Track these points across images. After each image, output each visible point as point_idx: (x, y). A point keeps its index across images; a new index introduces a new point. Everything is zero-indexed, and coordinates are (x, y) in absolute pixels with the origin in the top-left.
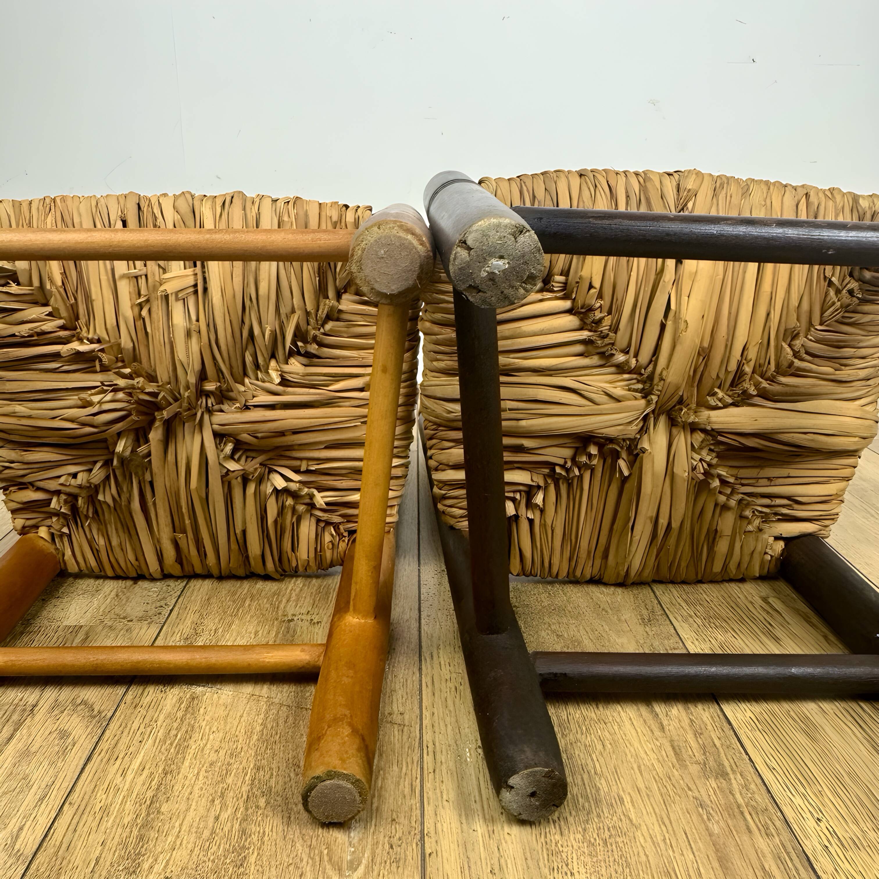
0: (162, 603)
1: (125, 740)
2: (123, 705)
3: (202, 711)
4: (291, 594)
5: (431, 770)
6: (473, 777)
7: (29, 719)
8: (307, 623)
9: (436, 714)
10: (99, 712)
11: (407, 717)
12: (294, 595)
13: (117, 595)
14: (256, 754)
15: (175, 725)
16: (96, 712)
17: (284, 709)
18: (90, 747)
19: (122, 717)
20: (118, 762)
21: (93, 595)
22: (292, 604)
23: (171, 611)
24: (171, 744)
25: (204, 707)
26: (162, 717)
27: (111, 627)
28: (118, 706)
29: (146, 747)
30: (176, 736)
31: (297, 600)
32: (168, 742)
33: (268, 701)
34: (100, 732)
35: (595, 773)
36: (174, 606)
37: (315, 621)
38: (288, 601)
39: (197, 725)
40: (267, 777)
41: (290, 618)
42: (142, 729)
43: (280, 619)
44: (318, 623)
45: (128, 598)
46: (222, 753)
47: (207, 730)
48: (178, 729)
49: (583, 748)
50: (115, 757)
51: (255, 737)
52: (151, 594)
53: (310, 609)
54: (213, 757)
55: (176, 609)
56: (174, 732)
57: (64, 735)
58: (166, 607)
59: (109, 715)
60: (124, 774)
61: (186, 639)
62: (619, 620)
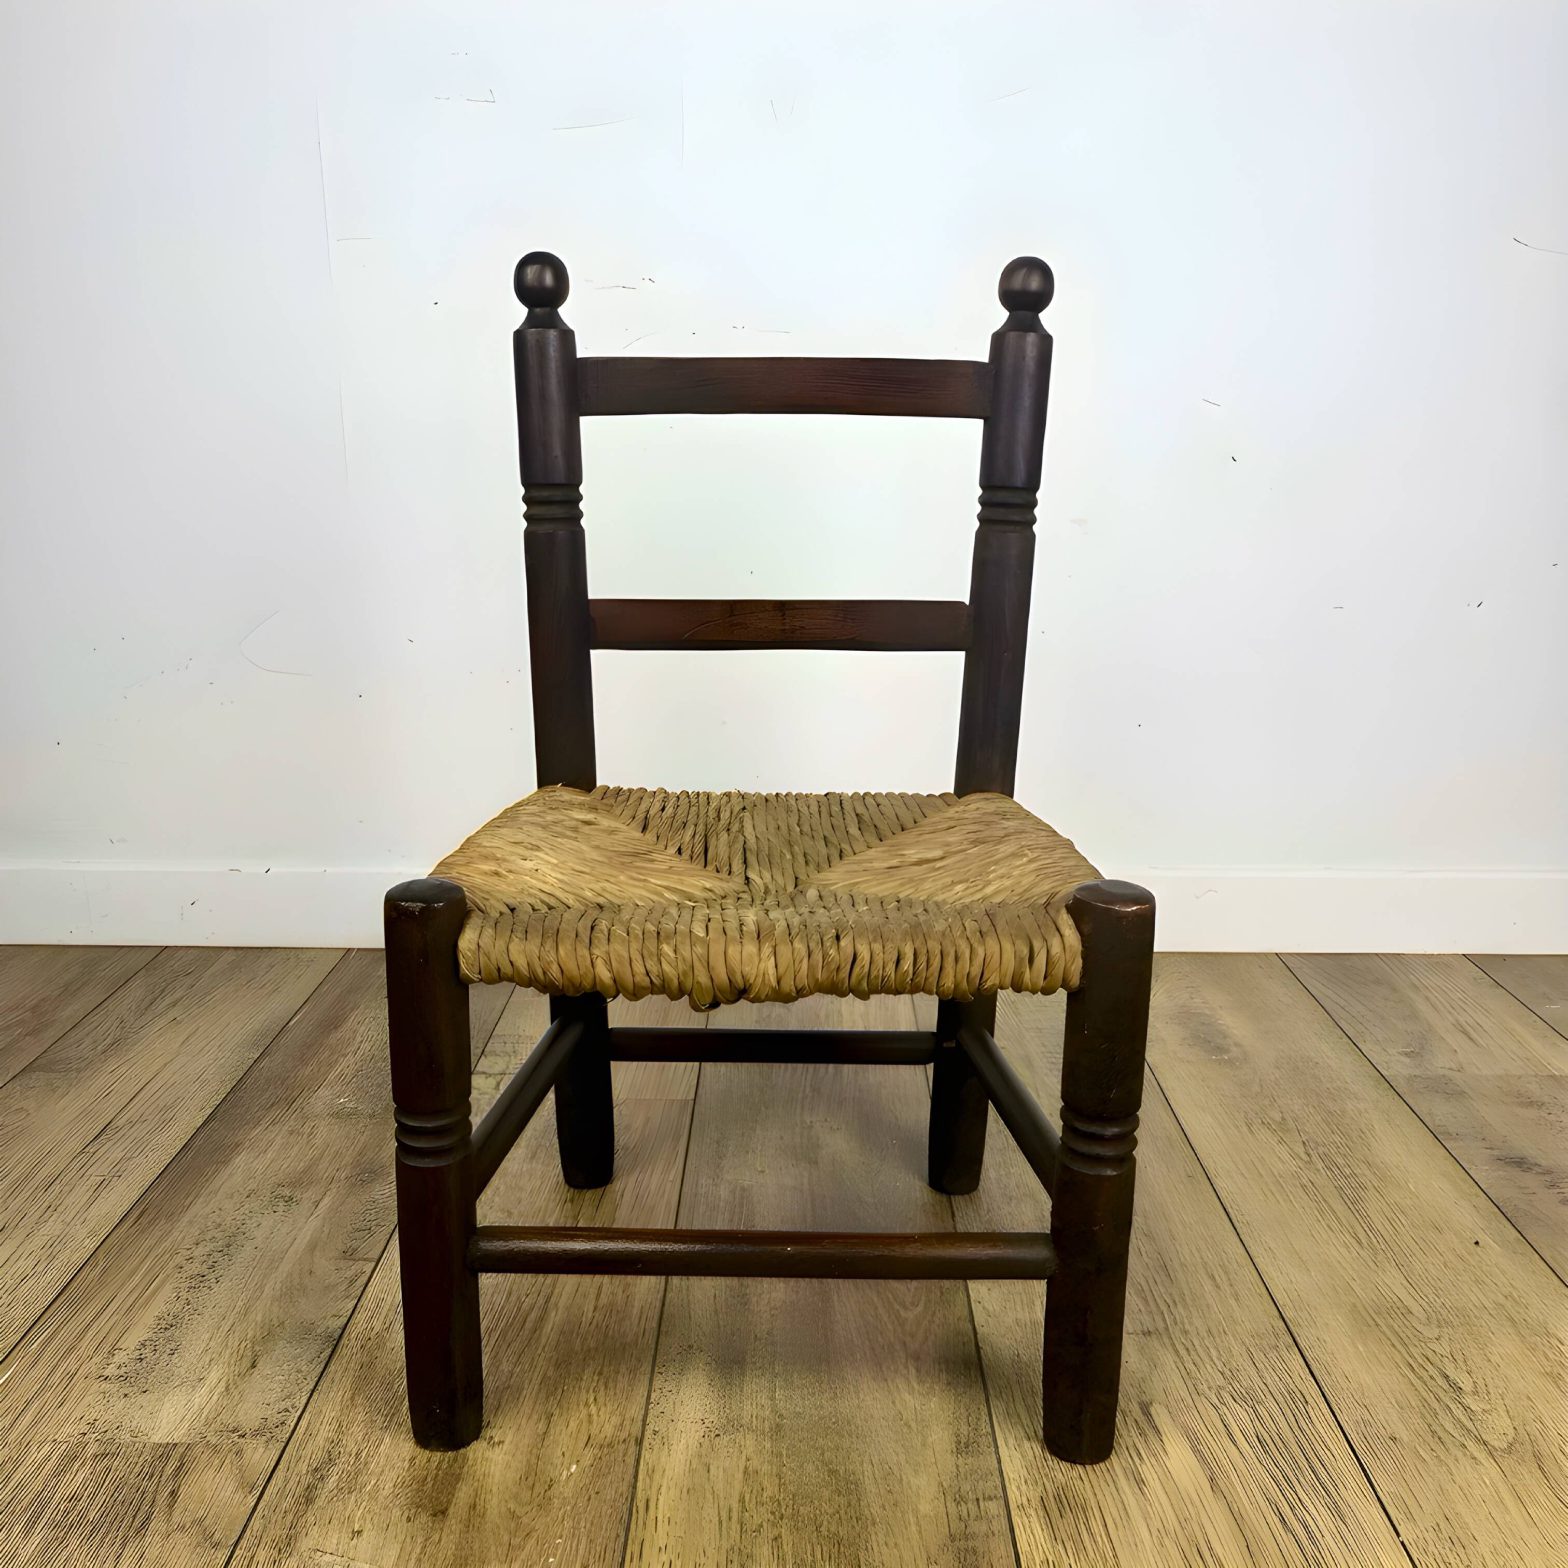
0: (288, 1403)
21: (195, 1387)
23: (299, 1417)
27: (215, 1446)
36: (305, 1407)
45: (242, 1392)
52: (273, 1386)
55: (306, 1415)
58: (293, 1411)
61: (316, 1470)
62: (924, 1445)
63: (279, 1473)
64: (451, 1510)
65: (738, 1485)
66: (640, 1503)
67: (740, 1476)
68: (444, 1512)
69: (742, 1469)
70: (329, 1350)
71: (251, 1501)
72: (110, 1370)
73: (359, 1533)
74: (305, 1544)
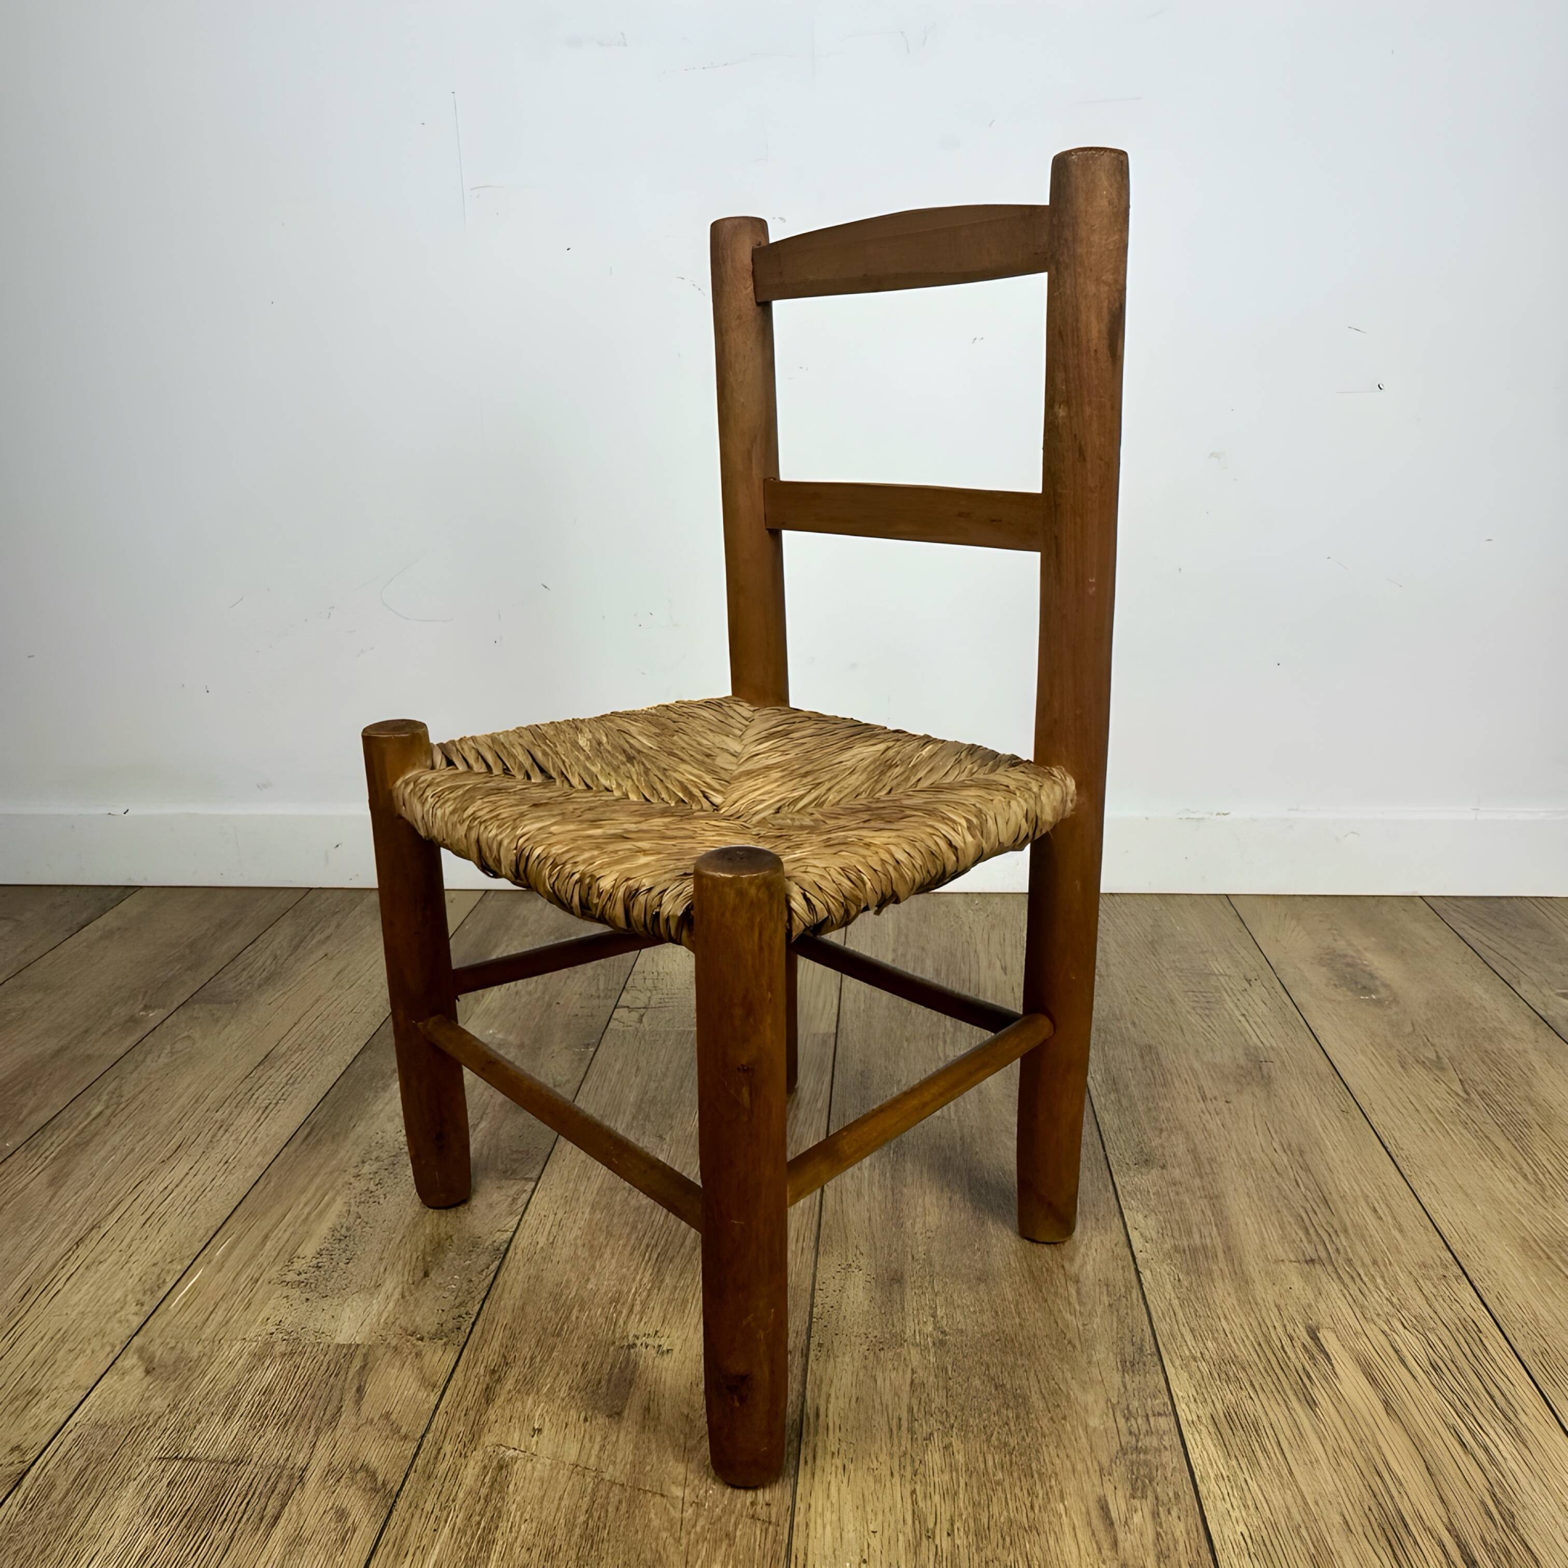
0: (463, 1310)
1: (416, 1526)
2: (412, 1475)
3: (511, 1487)
4: (634, 1299)
7: (298, 1490)
8: (653, 1352)
9: (813, 1509)
10: (384, 1484)
11: (774, 1510)
12: (638, 1302)
13: (403, 1297)
15: (478, 1508)
16: (379, 1481)
17: (616, 1489)
18: (374, 1535)
19: (413, 1491)
20: (409, 1557)
21: (372, 1294)
22: (635, 1318)
23: (474, 1324)
24: (473, 1537)
25: (513, 1482)
26: (461, 1495)
27: (396, 1348)
28: (407, 1476)
29: (441, 1540)
30: (479, 1523)
31: (642, 1312)
32: (469, 1533)
34: (384, 1513)
36: (479, 1314)
37: (664, 1346)
38: (630, 1312)
39: (505, 1509)
41: (630, 1342)
42: (436, 1511)
44: (668, 1351)
45: (417, 1300)
46: (535, 1553)
47: (517, 1519)
48: (482, 1515)
51: (577, 1531)
52: (447, 1294)
53: (658, 1328)
55: (480, 1322)
57: (342, 1514)
58: (467, 1317)
61: (493, 1373)
63: (459, 1374)
64: (627, 1412)
65: (905, 1397)
67: (906, 1388)
68: (619, 1414)
69: (909, 1381)
70: (497, 1263)
71: (434, 1399)
72: (291, 1277)
73: (540, 1430)
74: (489, 1439)
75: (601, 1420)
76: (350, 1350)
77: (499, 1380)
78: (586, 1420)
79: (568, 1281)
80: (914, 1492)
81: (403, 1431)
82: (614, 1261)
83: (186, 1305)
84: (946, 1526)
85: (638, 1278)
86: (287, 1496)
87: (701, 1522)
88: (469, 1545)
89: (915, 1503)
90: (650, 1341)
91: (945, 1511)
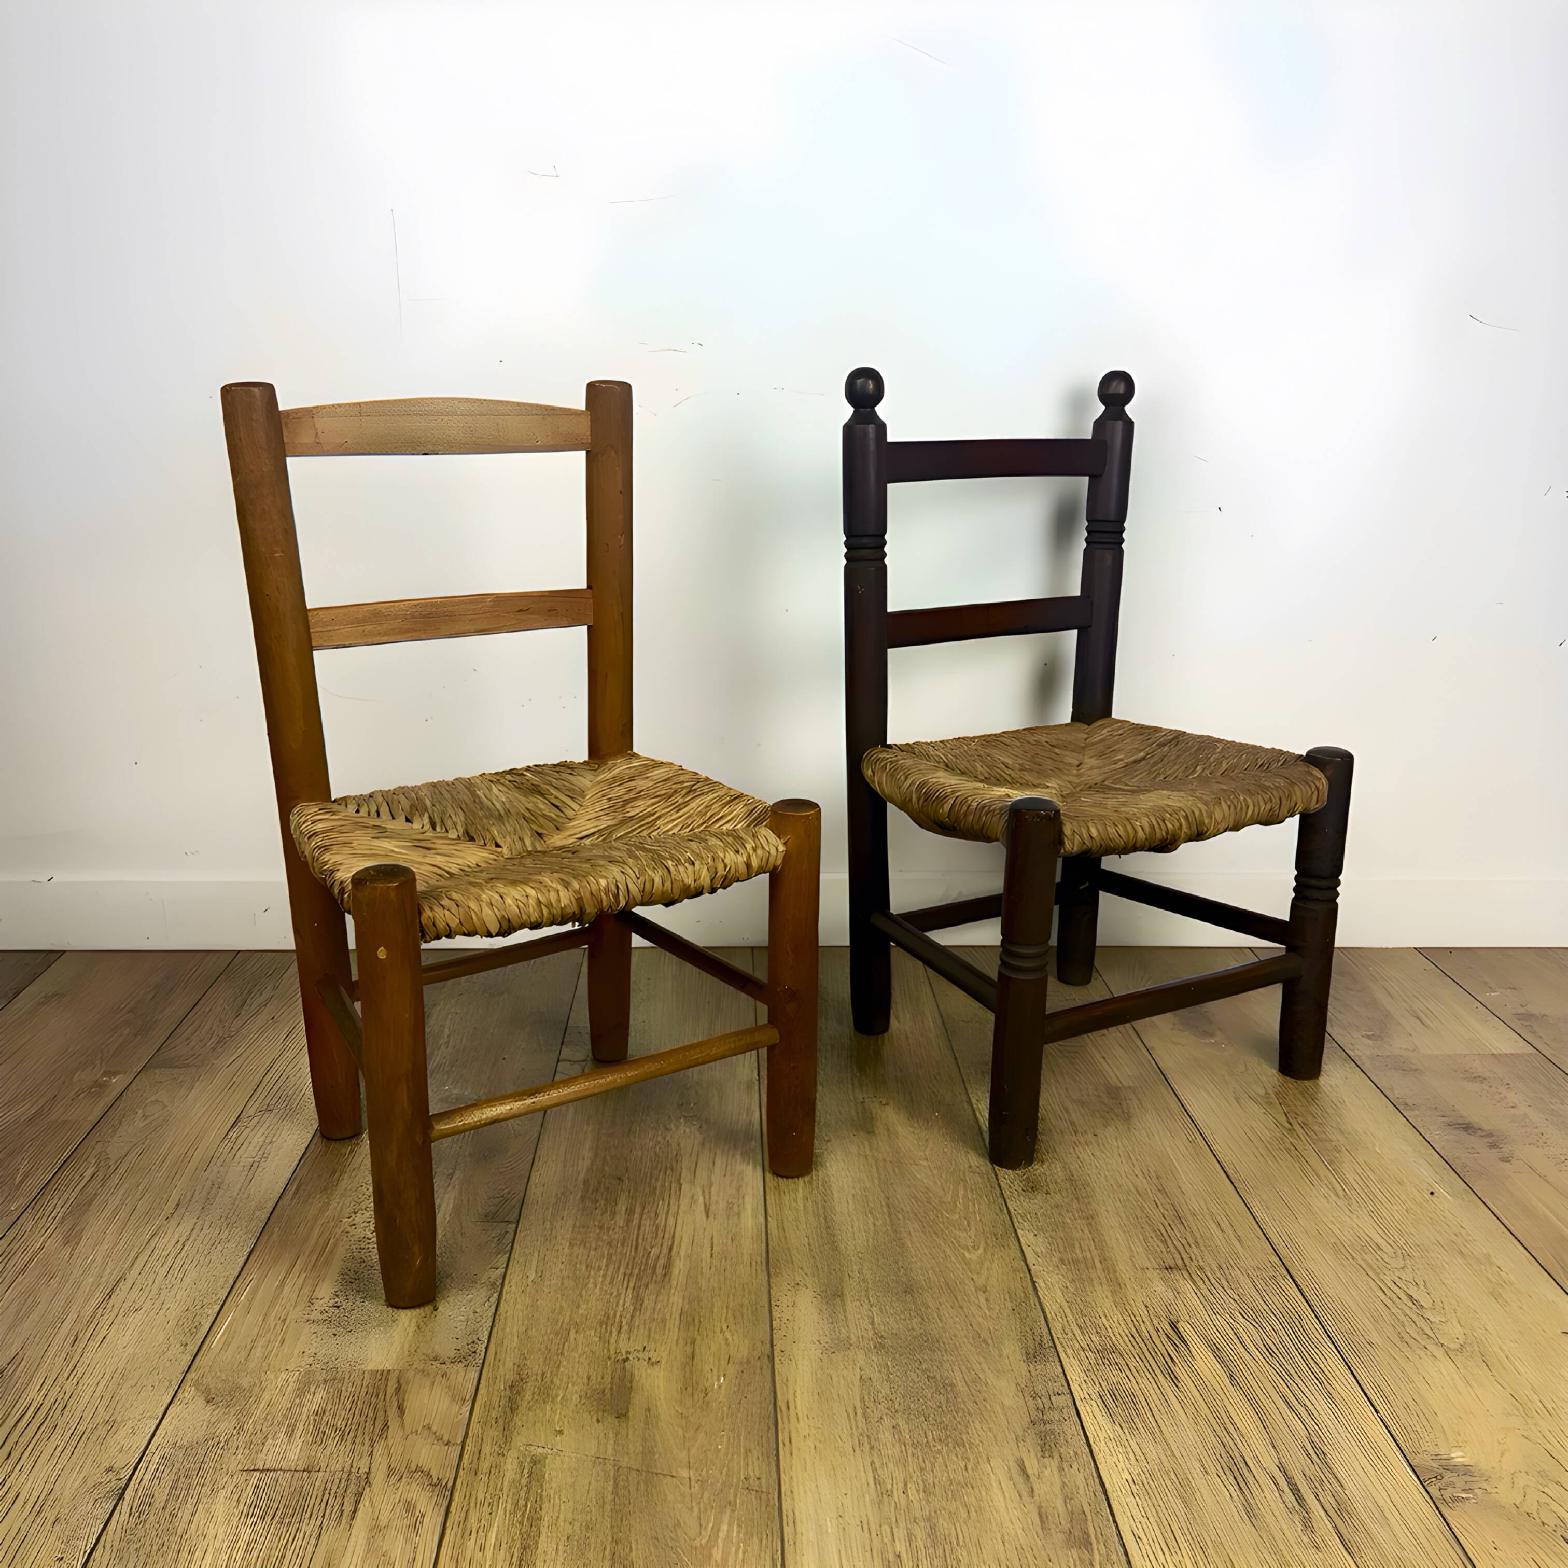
0: (474, 1336)
1: (474, 1511)
2: (461, 1471)
4: (621, 1322)
5: (792, 1542)
6: (835, 1551)
7: (367, 1490)
8: (645, 1364)
9: (794, 1479)
10: (439, 1480)
11: (764, 1481)
12: (624, 1323)
13: (418, 1330)
14: (612, 1527)
15: (523, 1494)
16: (435, 1480)
17: (633, 1473)
18: (440, 1520)
19: (465, 1485)
20: (473, 1536)
21: (390, 1329)
22: (624, 1336)
23: (487, 1348)
24: (523, 1515)
27: (423, 1372)
28: (457, 1472)
29: (497, 1519)
30: (526, 1506)
31: (630, 1331)
32: (519, 1514)
33: (614, 1465)
34: (445, 1503)
35: (958, 1544)
36: (488, 1341)
37: (654, 1360)
38: (619, 1332)
39: (545, 1494)
40: (627, 1550)
41: (624, 1357)
42: (488, 1500)
43: (613, 1358)
44: (657, 1363)
45: (432, 1330)
46: (577, 1526)
47: (557, 1500)
48: (527, 1499)
49: (946, 1516)
50: (468, 1532)
51: (608, 1507)
53: (645, 1344)
54: (569, 1529)
55: (492, 1345)
56: (522, 1502)
57: (409, 1507)
58: (479, 1343)
59: (450, 1484)
60: (482, 1548)
61: (511, 1387)
62: (1000, 1356)
63: (482, 1390)
64: (631, 1414)
65: (857, 1390)
66: (781, 1404)
67: (857, 1382)
68: (626, 1415)
69: (858, 1377)
70: (496, 1295)
71: (466, 1409)
72: (315, 1315)
73: (561, 1432)
74: (519, 1441)
75: (610, 1419)
76: (383, 1376)
77: (518, 1393)
78: (598, 1421)
79: (561, 1307)
80: (872, 1463)
81: (445, 1439)
82: (597, 1290)
83: (226, 1344)
84: (901, 1485)
85: (621, 1302)
86: (359, 1496)
87: (706, 1496)
88: (521, 1523)
89: (874, 1470)
90: (641, 1355)
91: (899, 1476)
